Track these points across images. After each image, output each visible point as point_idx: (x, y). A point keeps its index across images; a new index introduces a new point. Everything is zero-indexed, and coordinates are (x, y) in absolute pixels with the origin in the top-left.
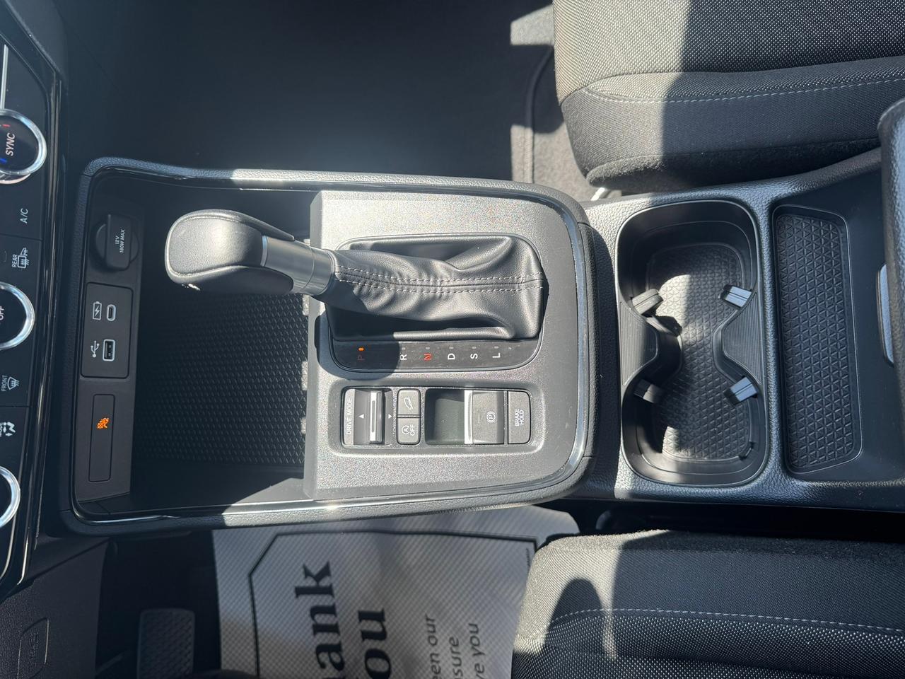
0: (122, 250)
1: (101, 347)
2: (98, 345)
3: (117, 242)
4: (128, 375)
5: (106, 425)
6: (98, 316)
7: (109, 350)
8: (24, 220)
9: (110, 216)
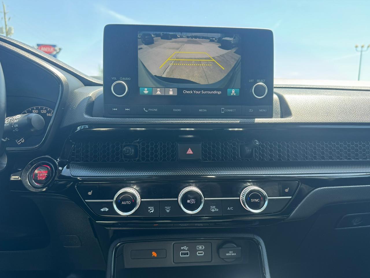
0: (227, 254)
1: (186, 250)
2: (187, 249)
3: (230, 252)
4: (175, 263)
5: (154, 256)
6: (198, 248)
7: (185, 254)
8: (229, 209)
9: (240, 248)
